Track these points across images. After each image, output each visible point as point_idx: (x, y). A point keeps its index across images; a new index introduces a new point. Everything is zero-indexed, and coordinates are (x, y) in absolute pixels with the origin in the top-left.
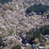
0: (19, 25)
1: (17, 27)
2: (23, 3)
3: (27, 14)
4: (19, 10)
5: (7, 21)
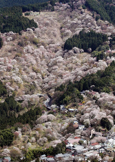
0: (49, 73)
1: (43, 79)
2: (61, 28)
3: (65, 52)
4: (51, 45)
5: (26, 67)
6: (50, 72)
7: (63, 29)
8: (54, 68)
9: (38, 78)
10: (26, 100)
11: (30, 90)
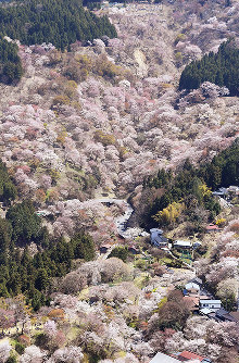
0: (136, 146)
1: (122, 159)
2: (176, 42)
3: (181, 96)
4: (147, 79)
6: (140, 143)
7: (180, 43)
8: (150, 133)
9: (109, 158)
10: (67, 212)
11: (85, 188)
